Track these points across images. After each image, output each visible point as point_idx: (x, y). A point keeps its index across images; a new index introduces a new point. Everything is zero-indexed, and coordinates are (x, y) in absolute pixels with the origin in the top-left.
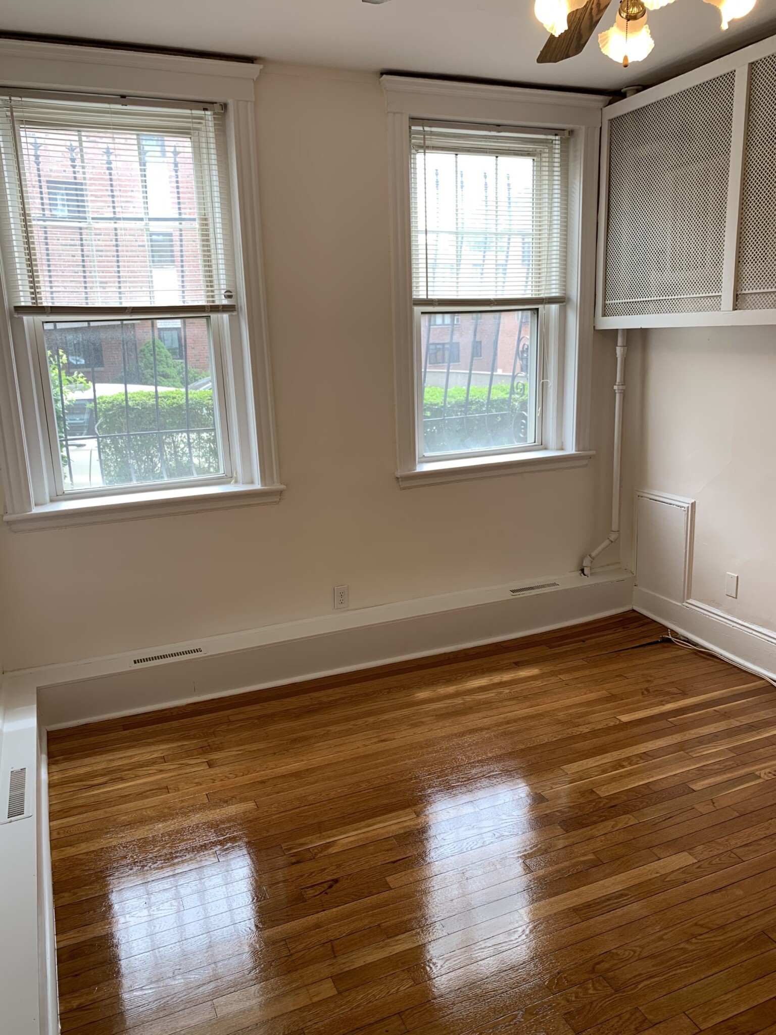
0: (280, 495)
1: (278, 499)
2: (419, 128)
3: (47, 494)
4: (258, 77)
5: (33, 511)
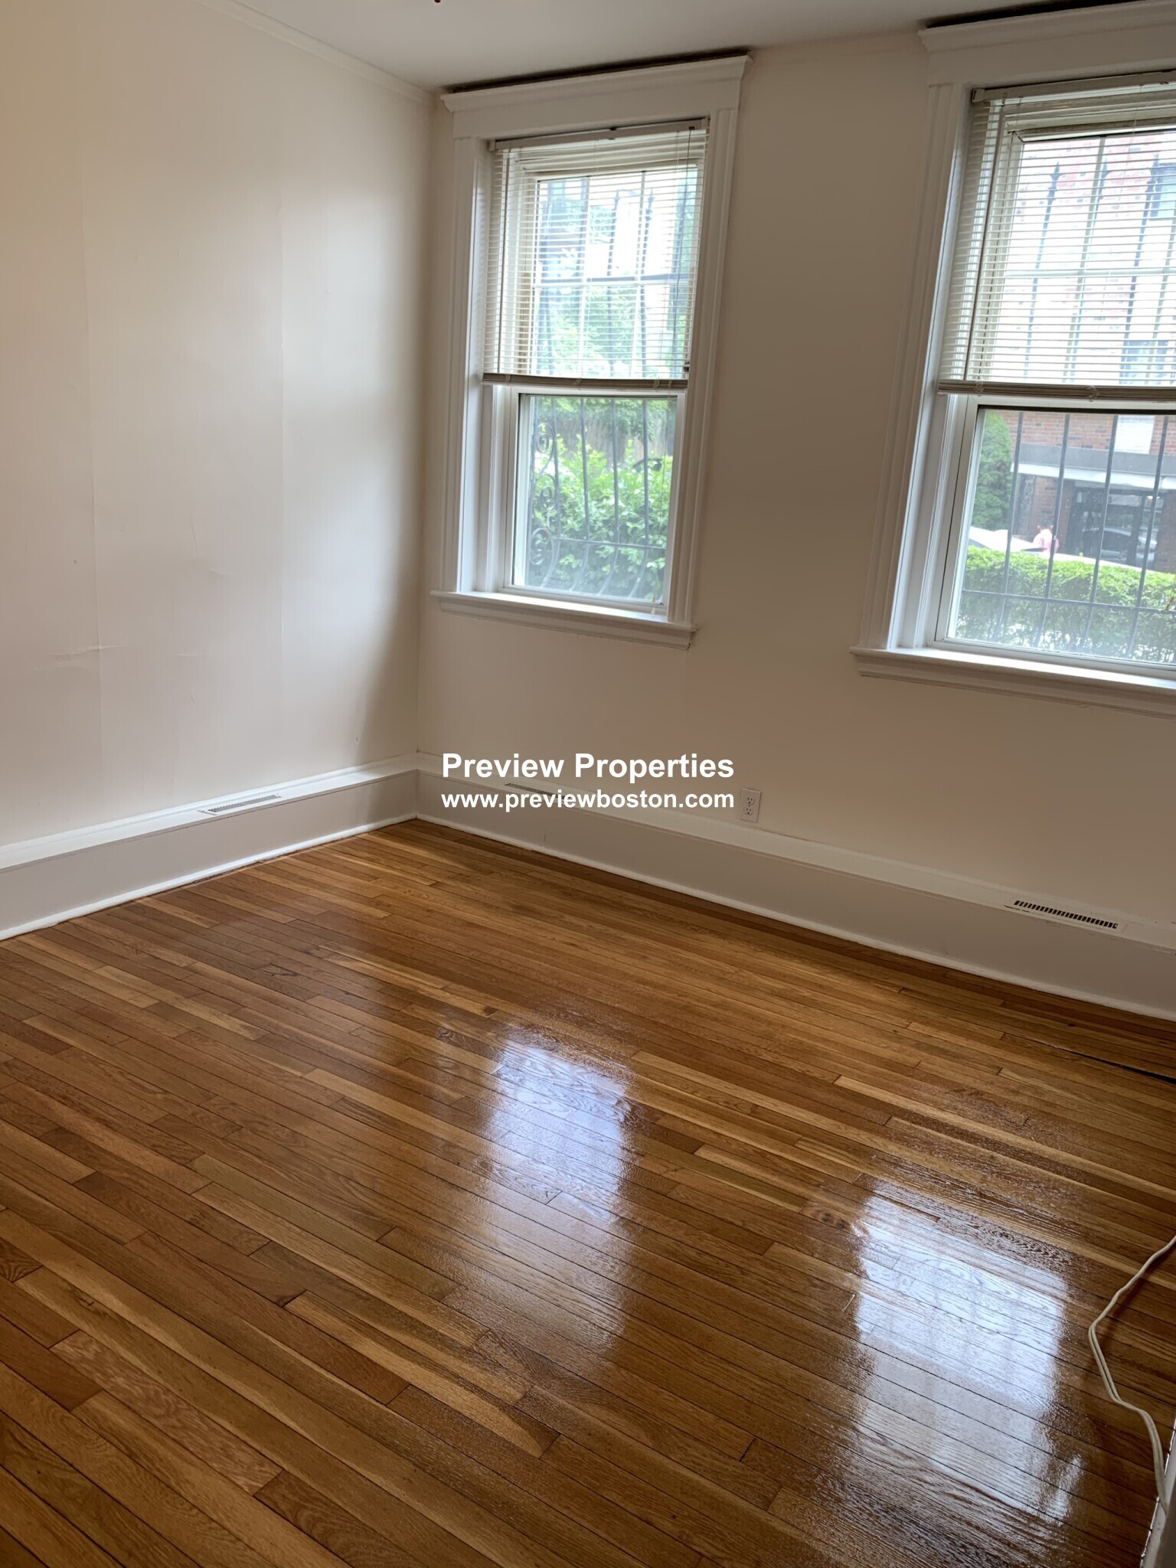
0: (691, 639)
1: (687, 644)
2: (999, 103)
3: (489, 580)
4: (746, 73)
5: (458, 592)
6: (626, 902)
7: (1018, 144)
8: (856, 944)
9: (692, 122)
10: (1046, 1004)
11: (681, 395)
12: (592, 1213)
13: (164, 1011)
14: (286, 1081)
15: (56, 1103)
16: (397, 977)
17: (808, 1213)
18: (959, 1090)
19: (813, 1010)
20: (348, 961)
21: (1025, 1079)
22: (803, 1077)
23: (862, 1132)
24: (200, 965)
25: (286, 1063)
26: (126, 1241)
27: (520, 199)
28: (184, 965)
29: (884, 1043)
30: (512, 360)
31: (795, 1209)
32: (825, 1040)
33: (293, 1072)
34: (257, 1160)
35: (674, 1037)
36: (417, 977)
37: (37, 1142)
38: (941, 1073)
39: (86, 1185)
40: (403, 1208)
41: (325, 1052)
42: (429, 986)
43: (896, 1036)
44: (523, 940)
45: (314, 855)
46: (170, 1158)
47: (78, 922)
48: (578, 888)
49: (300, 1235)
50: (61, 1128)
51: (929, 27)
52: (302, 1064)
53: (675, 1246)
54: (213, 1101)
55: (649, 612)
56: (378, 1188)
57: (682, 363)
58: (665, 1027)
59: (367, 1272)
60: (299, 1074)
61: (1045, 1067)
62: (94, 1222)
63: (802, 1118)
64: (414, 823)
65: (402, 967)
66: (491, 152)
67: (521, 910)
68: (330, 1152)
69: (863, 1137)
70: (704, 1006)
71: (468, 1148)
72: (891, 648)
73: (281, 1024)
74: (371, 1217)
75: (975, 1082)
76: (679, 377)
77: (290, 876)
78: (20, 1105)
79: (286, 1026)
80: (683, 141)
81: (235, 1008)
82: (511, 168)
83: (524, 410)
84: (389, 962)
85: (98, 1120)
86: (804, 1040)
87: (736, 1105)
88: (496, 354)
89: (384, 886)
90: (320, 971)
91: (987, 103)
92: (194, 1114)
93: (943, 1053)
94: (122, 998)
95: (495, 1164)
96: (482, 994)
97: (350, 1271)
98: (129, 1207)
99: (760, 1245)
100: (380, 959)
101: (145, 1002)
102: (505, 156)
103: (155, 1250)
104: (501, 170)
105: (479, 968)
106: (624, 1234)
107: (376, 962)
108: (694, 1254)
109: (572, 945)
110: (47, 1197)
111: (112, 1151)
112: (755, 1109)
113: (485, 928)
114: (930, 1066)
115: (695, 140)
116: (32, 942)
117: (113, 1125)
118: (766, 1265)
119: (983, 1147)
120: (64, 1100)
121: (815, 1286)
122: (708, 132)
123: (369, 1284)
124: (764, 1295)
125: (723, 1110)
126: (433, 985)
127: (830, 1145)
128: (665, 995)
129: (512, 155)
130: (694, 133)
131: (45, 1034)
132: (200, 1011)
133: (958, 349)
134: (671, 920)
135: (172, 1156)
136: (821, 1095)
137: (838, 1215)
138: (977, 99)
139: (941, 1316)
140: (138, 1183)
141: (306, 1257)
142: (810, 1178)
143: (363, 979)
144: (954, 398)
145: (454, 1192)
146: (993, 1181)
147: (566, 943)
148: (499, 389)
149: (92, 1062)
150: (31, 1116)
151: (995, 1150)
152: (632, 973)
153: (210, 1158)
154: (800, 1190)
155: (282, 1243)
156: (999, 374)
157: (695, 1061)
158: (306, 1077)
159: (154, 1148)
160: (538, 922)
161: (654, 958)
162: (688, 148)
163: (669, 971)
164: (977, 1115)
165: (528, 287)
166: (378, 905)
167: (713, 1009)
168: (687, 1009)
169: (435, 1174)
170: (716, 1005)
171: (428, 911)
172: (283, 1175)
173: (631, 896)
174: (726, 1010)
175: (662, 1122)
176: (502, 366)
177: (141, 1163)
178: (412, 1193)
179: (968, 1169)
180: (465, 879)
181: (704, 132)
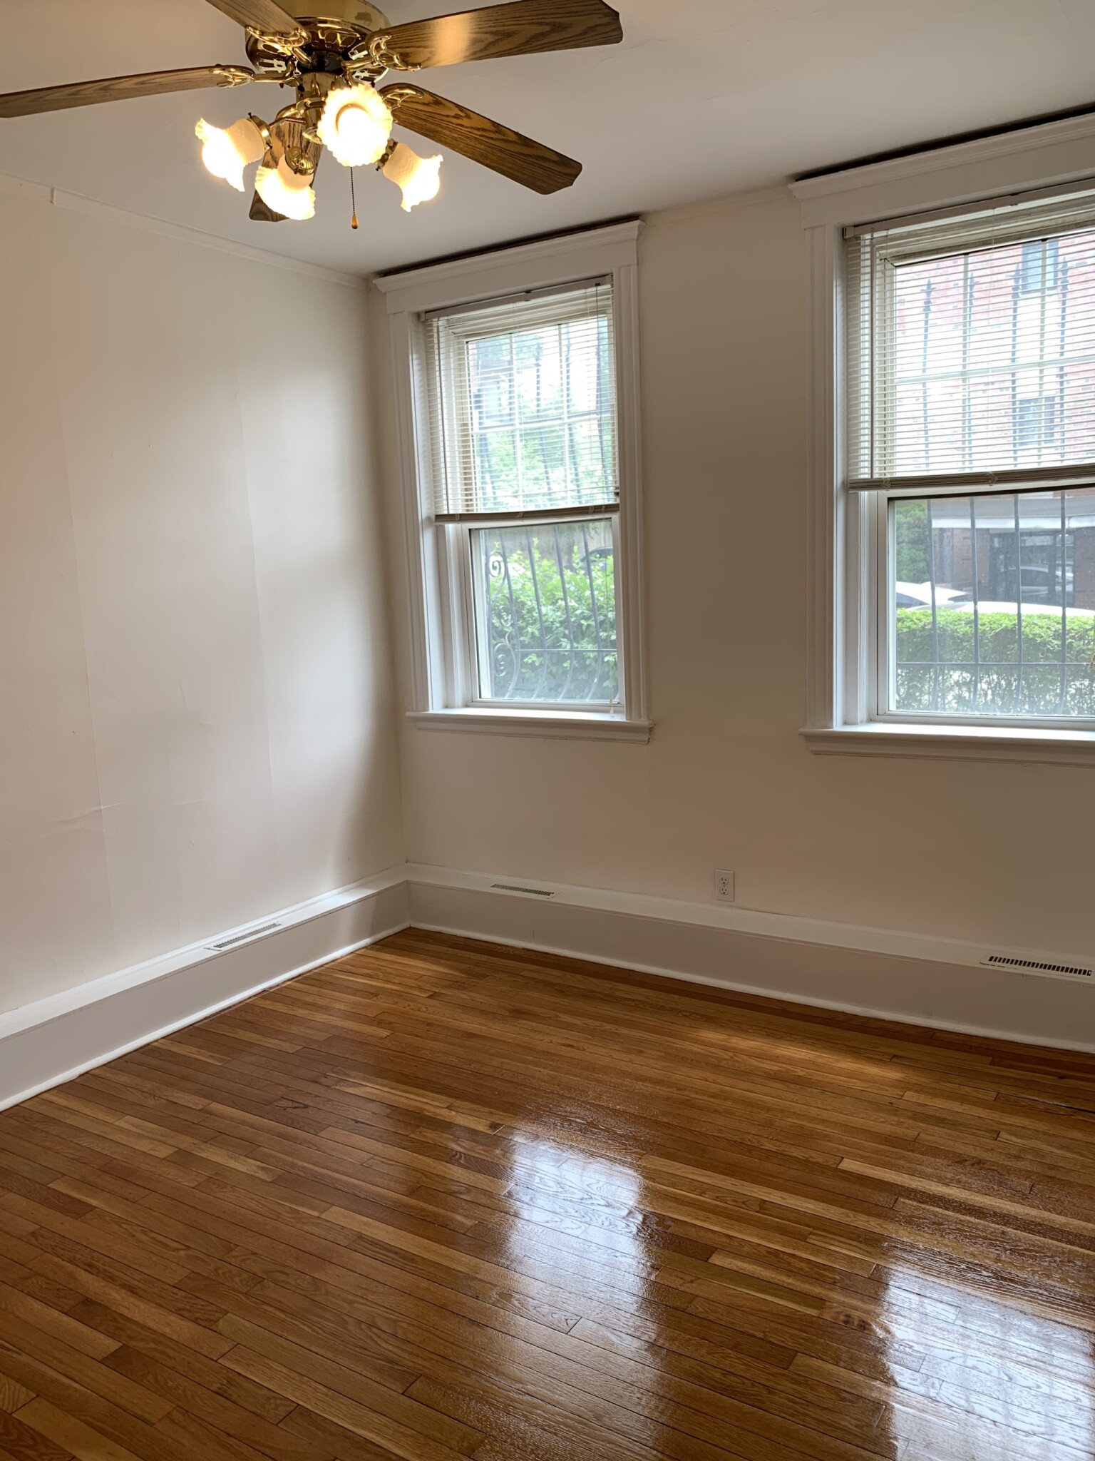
0: (650, 734)
1: (647, 739)
2: (868, 236)
3: (459, 697)
4: (639, 235)
5: (431, 711)
6: (618, 994)
7: (890, 269)
8: (843, 1013)
9: (597, 280)
10: (1034, 1057)
11: (615, 517)
12: (613, 1338)
13: (183, 1159)
14: (304, 1223)
15: (83, 1272)
16: (403, 1100)
17: (827, 1317)
18: (960, 1160)
19: (809, 1089)
20: (355, 1086)
21: (1024, 1142)
22: (807, 1164)
23: (871, 1219)
24: (215, 1106)
25: (303, 1205)
26: (154, 1420)
27: (452, 360)
28: (200, 1107)
29: (881, 1118)
30: (460, 501)
31: (814, 1312)
32: (824, 1121)
33: (310, 1212)
34: (282, 1315)
35: (677, 1134)
36: (423, 1097)
37: (65, 1318)
38: (941, 1145)
39: (116, 1361)
40: (426, 1353)
41: (340, 1187)
42: (434, 1105)
43: (892, 1109)
44: (522, 1046)
45: (316, 977)
46: (195, 1321)
47: (96, 1072)
48: (571, 984)
49: (327, 1395)
50: (87, 1299)
51: (797, 180)
52: (318, 1202)
53: (699, 1368)
54: (234, 1253)
55: (607, 712)
56: (400, 1334)
57: (612, 489)
58: (668, 1125)
59: (396, 1431)
60: (316, 1214)
61: (1042, 1127)
62: (123, 1402)
63: (811, 1209)
64: (409, 932)
65: (406, 1088)
66: (423, 322)
67: (518, 1013)
68: (351, 1297)
69: (873, 1224)
70: (704, 1098)
71: (485, 1279)
72: (838, 726)
73: (296, 1161)
74: (396, 1367)
75: (975, 1150)
76: (611, 502)
77: (295, 1002)
78: (48, 1278)
79: (300, 1163)
80: (591, 296)
81: (250, 1148)
82: (441, 334)
83: (475, 545)
84: (394, 1084)
85: (125, 1286)
86: (804, 1123)
87: (744, 1203)
88: (445, 497)
89: (384, 1003)
90: (329, 1100)
91: (857, 238)
92: (216, 1270)
93: (939, 1121)
94: (143, 1150)
95: (515, 1294)
96: (487, 1110)
97: (378, 1432)
98: (157, 1381)
99: (784, 1357)
100: (386, 1082)
101: (164, 1152)
102: (435, 324)
103: (183, 1427)
104: (432, 336)
105: (481, 1082)
106: (649, 1359)
107: (381, 1085)
108: (718, 1375)
109: (570, 1046)
110: (77, 1379)
111: (137, 1319)
112: (763, 1205)
113: (484, 1038)
114: (929, 1138)
115: (602, 294)
116: (54, 1099)
117: (139, 1291)
118: (792, 1380)
119: (993, 1222)
120: (90, 1267)
121: (844, 1399)
122: (612, 286)
123: (397, 1444)
124: (793, 1415)
125: (732, 1210)
126: (438, 1104)
127: (840, 1236)
128: (663, 1091)
129: (440, 323)
130: (599, 288)
131: (70, 1197)
132: (217, 1156)
133: (863, 451)
134: (662, 1008)
135: (197, 1319)
136: (825, 1181)
137: (856, 1314)
138: (849, 235)
139: (975, 1421)
140: (164, 1353)
141: (335, 1420)
142: (825, 1276)
143: (371, 1105)
144: (865, 494)
145: (475, 1329)
146: (1008, 1260)
147: (564, 1045)
148: (450, 527)
149: (115, 1222)
150: (58, 1290)
151: (1005, 1225)
152: (630, 1070)
153: (234, 1317)
154: (817, 1290)
155: (309, 1407)
156: (904, 468)
157: (699, 1159)
158: (323, 1216)
159: (179, 1312)
160: (534, 1024)
161: (649, 1051)
162: (597, 301)
163: (666, 1064)
164: (982, 1187)
165: (467, 435)
166: (380, 1023)
167: (712, 1100)
168: (687, 1103)
169: (456, 1311)
170: (714, 1096)
171: (428, 1024)
172: (306, 1329)
173: (621, 986)
174: (725, 1099)
175: (674, 1229)
176: (451, 507)
177: (167, 1330)
178: (434, 1334)
179: (981, 1249)
180: (459, 985)
181: (609, 286)
